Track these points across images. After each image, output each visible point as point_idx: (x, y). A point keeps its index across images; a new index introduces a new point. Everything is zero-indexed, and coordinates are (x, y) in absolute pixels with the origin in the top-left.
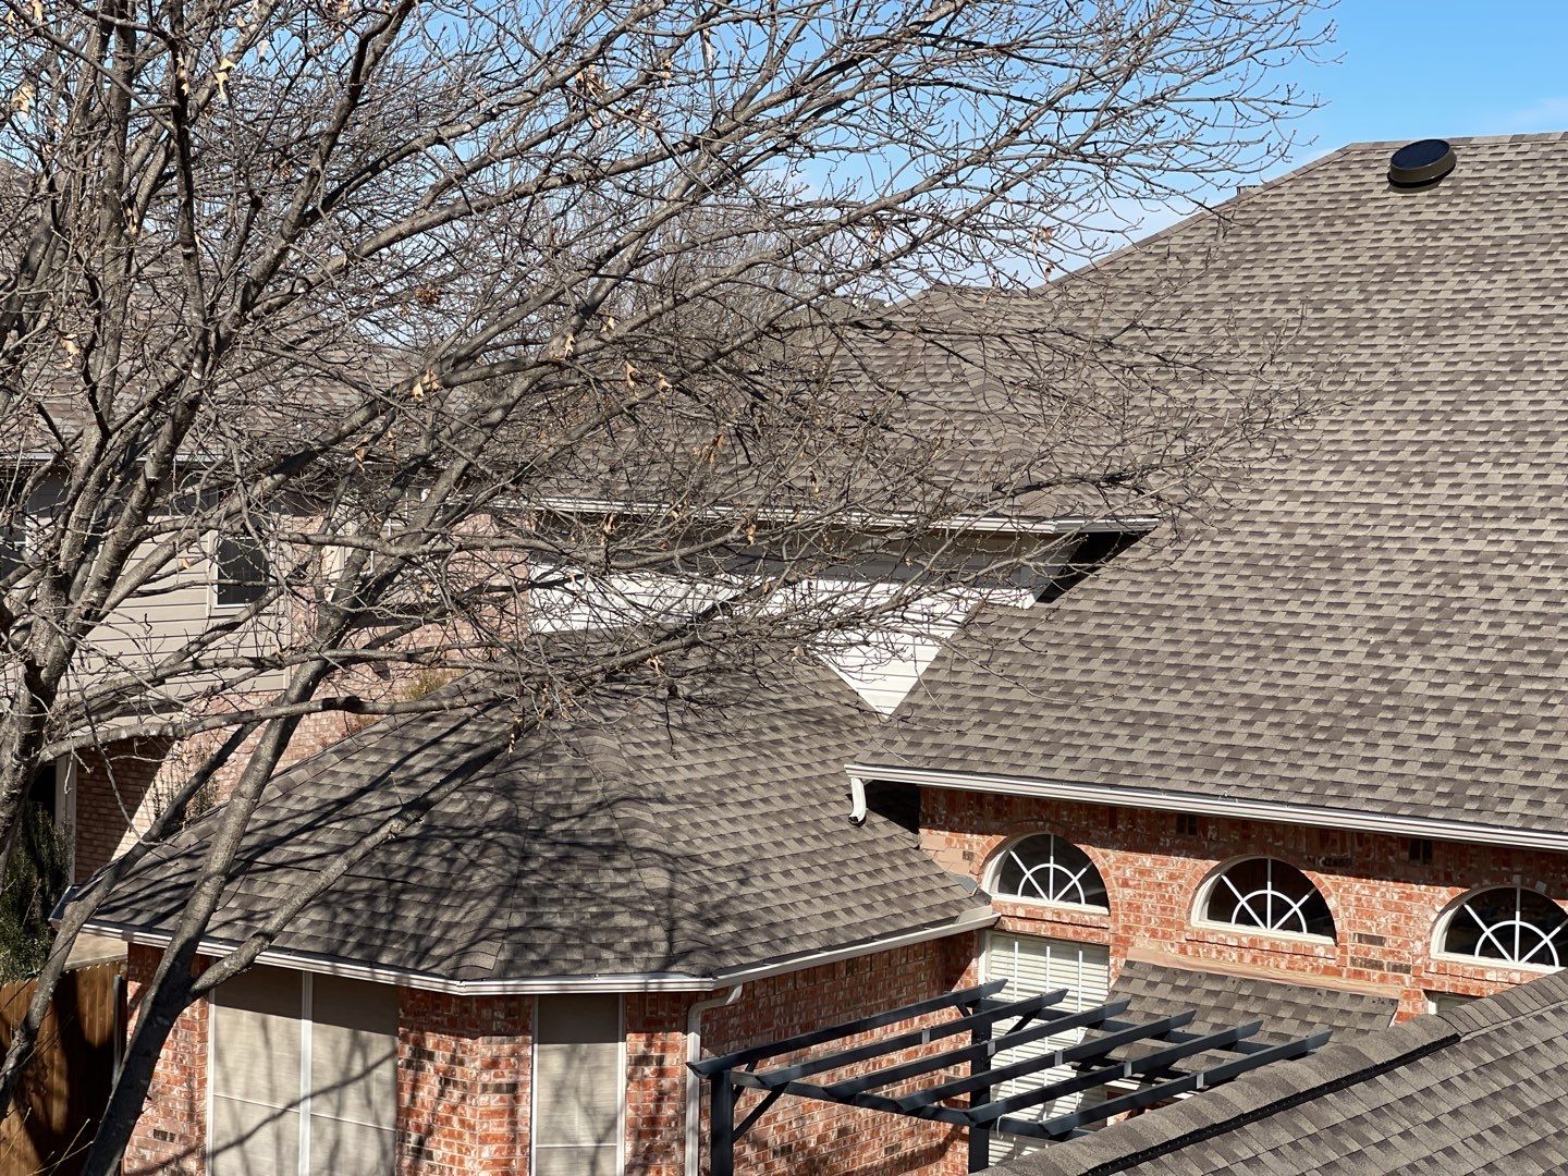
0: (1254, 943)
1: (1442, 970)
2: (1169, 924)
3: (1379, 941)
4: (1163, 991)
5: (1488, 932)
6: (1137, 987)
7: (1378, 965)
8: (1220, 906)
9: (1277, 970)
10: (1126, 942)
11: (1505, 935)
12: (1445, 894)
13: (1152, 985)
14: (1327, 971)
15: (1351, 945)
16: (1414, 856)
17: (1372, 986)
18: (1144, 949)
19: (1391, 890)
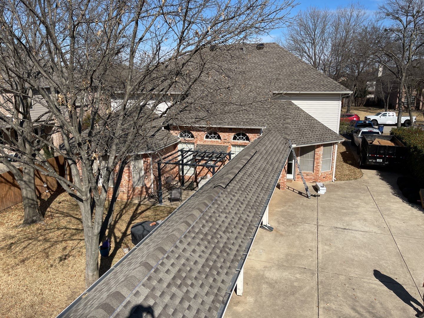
0: (212, 141)
1: (233, 142)
2: (202, 139)
3: (226, 140)
5: (238, 138)
6: (199, 147)
7: (226, 142)
8: (207, 137)
9: (215, 144)
10: (196, 142)
11: (240, 138)
12: (233, 134)
14: (220, 143)
15: (223, 140)
16: (230, 130)
17: (225, 145)
18: (199, 143)
19: (227, 134)
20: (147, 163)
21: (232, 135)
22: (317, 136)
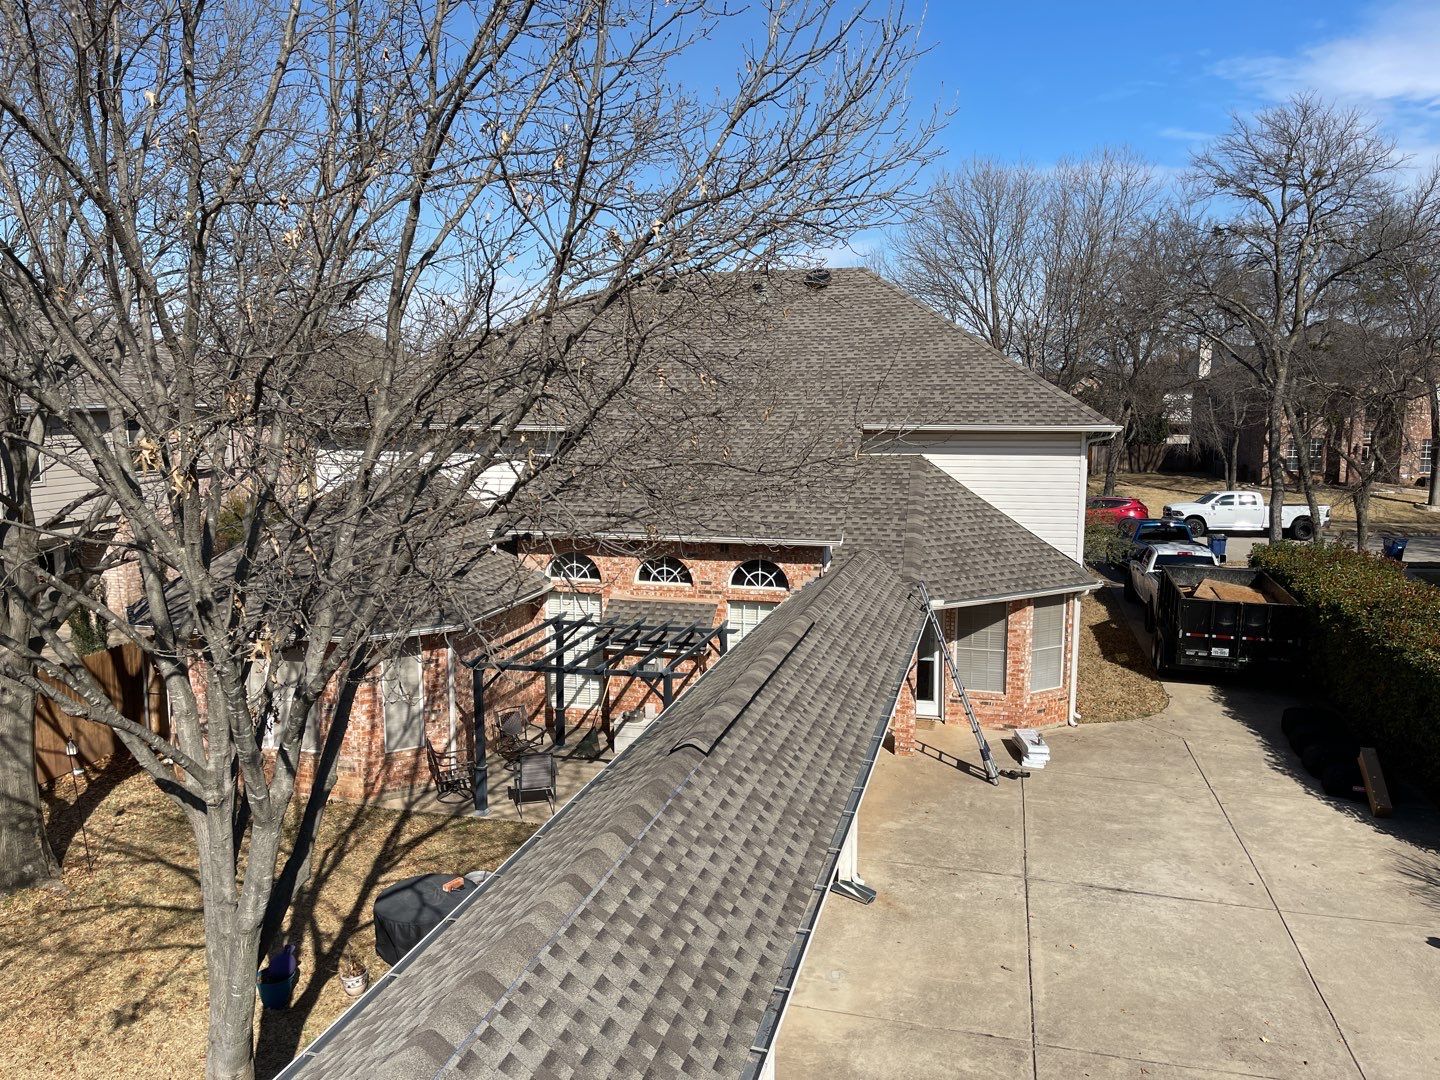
0: (661, 588)
1: (734, 592)
2: (627, 583)
3: (710, 583)
4: (626, 610)
5: (749, 576)
6: (616, 609)
7: (709, 592)
8: (645, 575)
9: (670, 598)
10: (609, 592)
11: (755, 577)
12: (734, 564)
13: (621, 608)
14: (690, 596)
15: (699, 585)
16: (722, 550)
17: (707, 600)
18: (616, 594)
19: (713, 564)
20: (437, 666)
21: (730, 568)
22: (1012, 573)
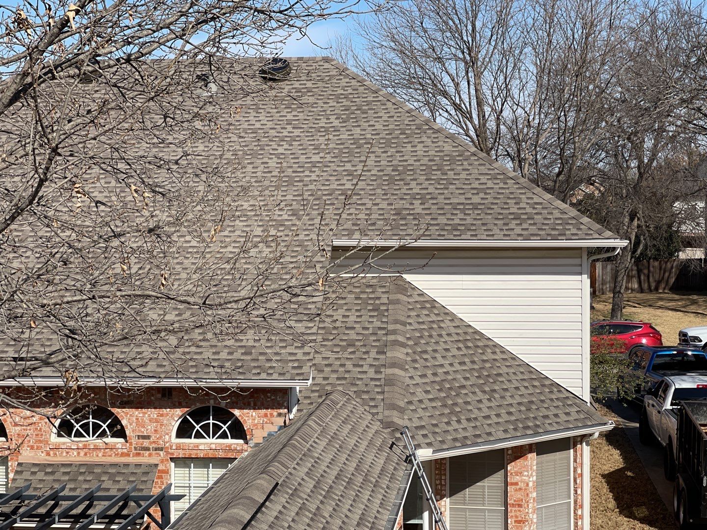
0: (85, 446)
1: (178, 447)
2: (41, 442)
3: (148, 437)
4: (40, 475)
5: (198, 427)
6: (26, 475)
7: (147, 449)
8: (65, 430)
9: (98, 458)
10: (17, 454)
11: (206, 428)
12: (179, 412)
13: (34, 473)
14: (123, 455)
15: (134, 441)
16: (164, 395)
17: (145, 459)
18: (27, 455)
19: (153, 413)
21: (173, 417)
22: (509, 413)
